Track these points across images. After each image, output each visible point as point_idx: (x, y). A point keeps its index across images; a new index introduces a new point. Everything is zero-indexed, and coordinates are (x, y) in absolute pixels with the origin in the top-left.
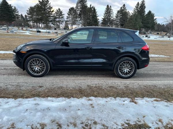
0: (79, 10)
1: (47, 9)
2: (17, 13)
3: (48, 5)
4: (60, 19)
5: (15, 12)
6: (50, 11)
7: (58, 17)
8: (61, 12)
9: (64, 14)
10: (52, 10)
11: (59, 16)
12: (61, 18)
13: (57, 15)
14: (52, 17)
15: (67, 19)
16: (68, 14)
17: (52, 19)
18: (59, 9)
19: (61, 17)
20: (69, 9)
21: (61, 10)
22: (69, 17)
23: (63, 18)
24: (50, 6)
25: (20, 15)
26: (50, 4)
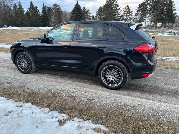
0: (149, 4)
1: (113, 8)
2: (89, 15)
3: (115, 3)
4: (127, 17)
5: (88, 14)
6: (116, 10)
7: (125, 14)
8: (129, 10)
9: (132, 11)
10: (118, 8)
11: (127, 14)
12: (129, 16)
13: (125, 12)
14: (117, 15)
15: (135, 16)
16: (138, 11)
17: (117, 17)
18: (128, 6)
19: (128, 14)
20: (139, 5)
21: (129, 7)
22: (138, 14)
23: (131, 15)
24: (116, 4)
25: (91, 17)
26: (116, 2)
